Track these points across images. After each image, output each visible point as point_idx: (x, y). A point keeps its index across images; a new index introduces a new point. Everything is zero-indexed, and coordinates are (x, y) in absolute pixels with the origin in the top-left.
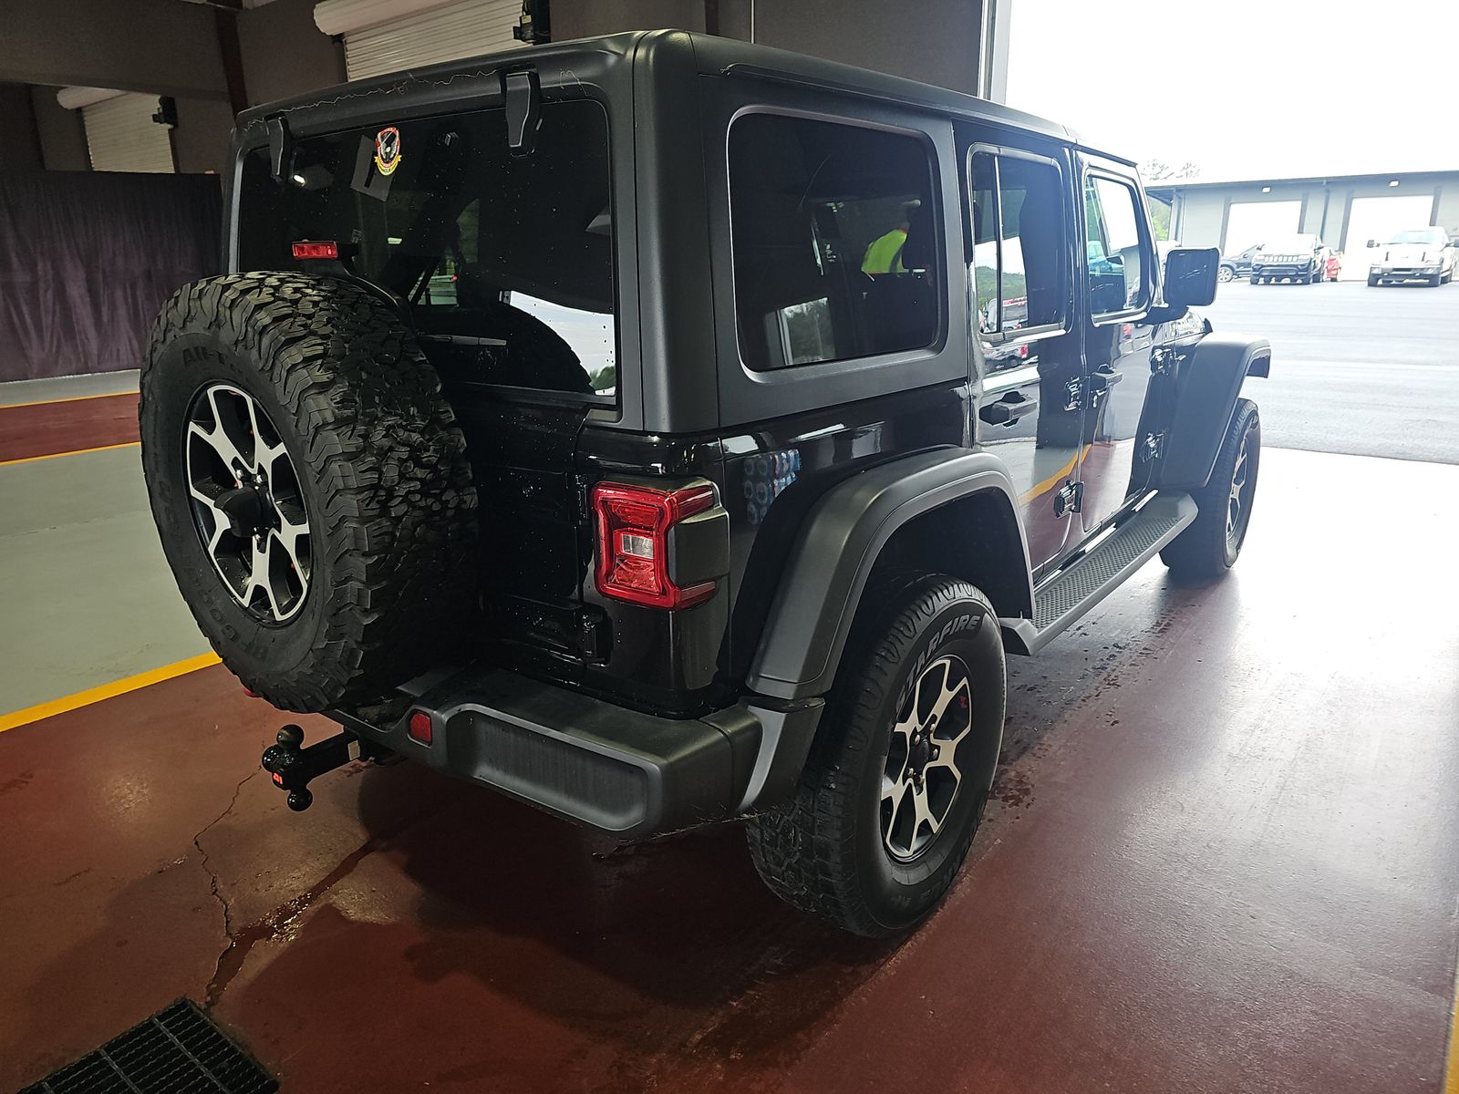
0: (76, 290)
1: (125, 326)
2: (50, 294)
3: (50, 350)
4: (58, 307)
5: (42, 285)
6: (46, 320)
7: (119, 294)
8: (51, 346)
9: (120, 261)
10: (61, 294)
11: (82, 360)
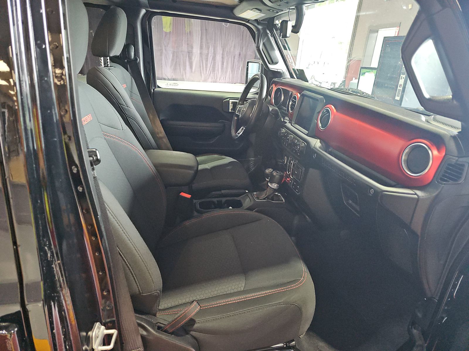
0: (219, 58)
1: (229, 70)
2: (211, 58)
3: (208, 74)
4: (212, 62)
5: (210, 55)
6: (209, 65)
7: (230, 59)
8: (208, 73)
9: (232, 49)
10: (214, 58)
11: (215, 78)
